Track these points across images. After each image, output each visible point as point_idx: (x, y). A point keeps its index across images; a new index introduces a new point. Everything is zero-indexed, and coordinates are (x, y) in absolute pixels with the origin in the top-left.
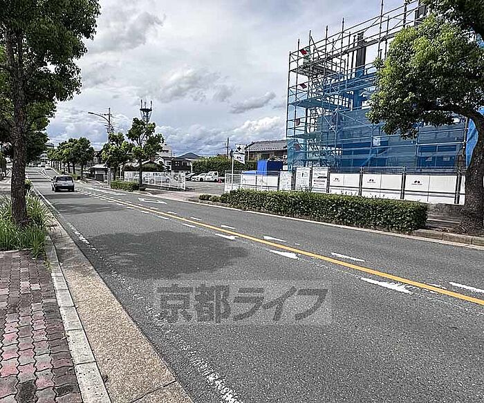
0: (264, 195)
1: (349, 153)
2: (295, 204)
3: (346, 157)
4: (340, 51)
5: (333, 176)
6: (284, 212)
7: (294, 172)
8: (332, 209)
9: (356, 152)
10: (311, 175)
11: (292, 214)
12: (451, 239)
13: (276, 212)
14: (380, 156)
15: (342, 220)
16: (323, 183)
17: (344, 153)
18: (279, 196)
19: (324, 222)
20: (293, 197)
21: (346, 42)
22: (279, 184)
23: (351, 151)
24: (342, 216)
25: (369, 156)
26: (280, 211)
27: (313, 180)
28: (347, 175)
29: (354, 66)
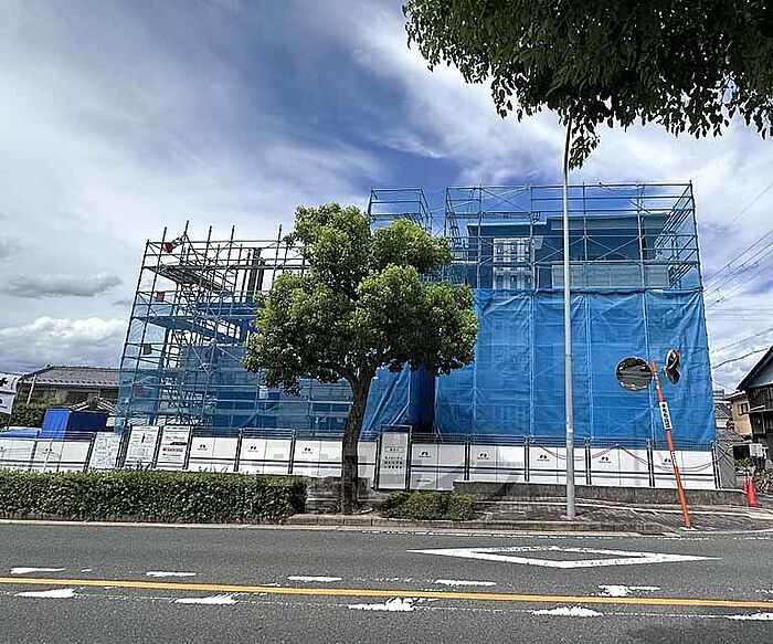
0: (43, 482)
1: (229, 406)
2: (112, 494)
3: (220, 412)
4: (225, 263)
5: (197, 441)
6: (87, 513)
7: (126, 433)
8: (180, 498)
9: (239, 406)
10: (159, 441)
11: (103, 516)
12: (326, 522)
13: (66, 515)
14: (268, 413)
15: (195, 515)
16: (179, 453)
17: (220, 406)
18: (80, 482)
19: (164, 522)
20: (110, 483)
21: (235, 254)
22: (88, 458)
23: (231, 403)
24: (195, 509)
25: (252, 413)
26: (77, 511)
27: (161, 449)
28: (219, 440)
29: (246, 289)
